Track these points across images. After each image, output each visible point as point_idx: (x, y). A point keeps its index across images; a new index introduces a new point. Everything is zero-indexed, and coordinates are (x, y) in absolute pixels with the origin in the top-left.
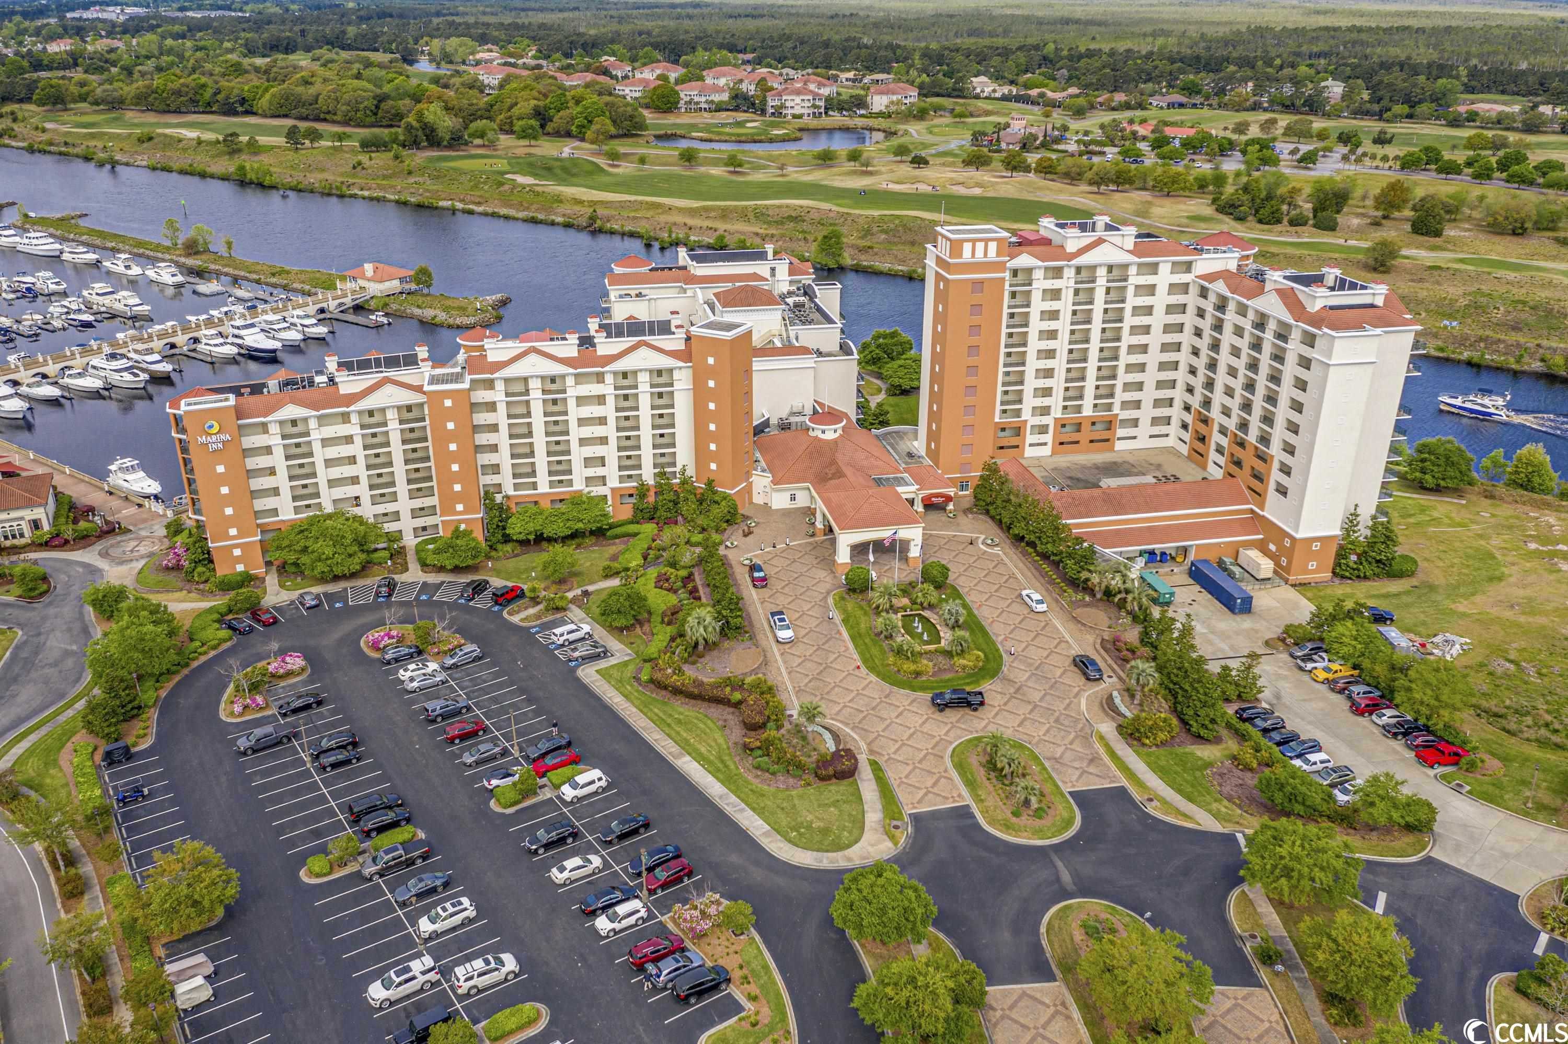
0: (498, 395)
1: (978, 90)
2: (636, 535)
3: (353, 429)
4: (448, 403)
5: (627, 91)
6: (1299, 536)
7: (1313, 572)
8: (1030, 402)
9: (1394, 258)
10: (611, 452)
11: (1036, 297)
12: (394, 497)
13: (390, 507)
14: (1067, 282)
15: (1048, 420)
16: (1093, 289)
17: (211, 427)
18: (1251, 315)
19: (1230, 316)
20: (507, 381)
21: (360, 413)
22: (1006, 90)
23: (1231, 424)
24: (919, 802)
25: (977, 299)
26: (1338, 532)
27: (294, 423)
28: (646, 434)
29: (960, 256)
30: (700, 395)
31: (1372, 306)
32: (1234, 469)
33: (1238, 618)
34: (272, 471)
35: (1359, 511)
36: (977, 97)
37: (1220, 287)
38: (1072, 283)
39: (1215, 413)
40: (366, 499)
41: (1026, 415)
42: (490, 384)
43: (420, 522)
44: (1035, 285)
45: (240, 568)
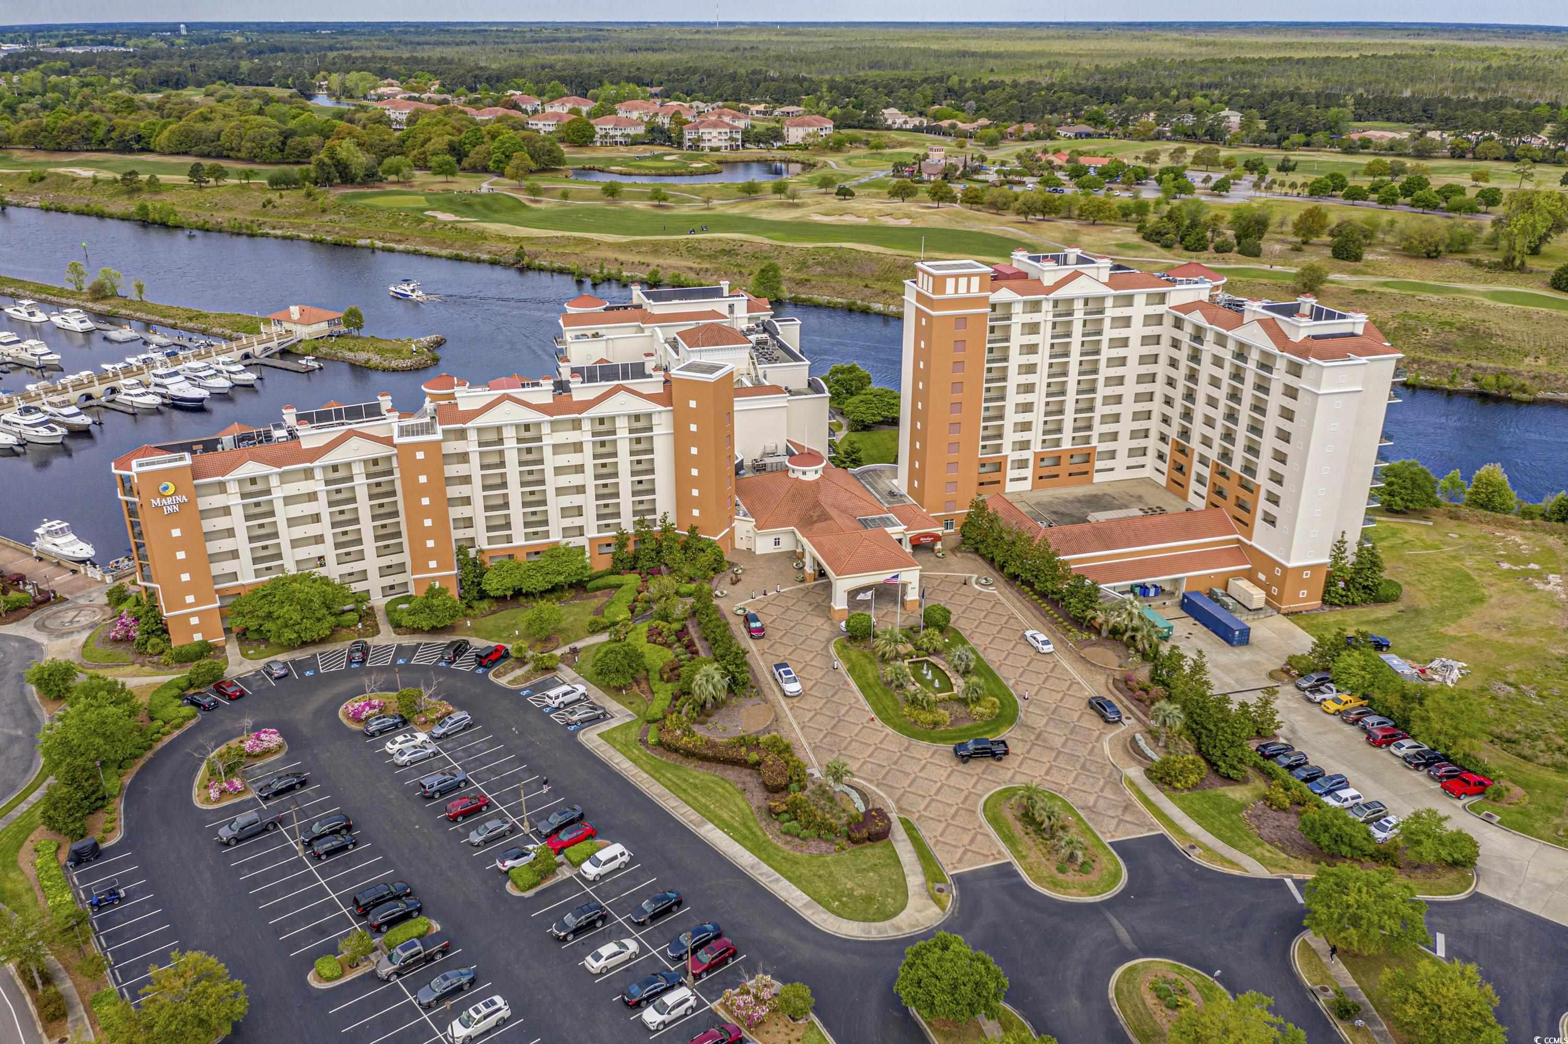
0: (471, 445)
1: (890, 122)
2: (619, 586)
3: (317, 485)
4: (420, 455)
5: (540, 125)
6: (1290, 565)
7: (1304, 600)
8: (1010, 437)
9: (1322, 282)
10: (589, 502)
11: (1016, 331)
12: (361, 556)
13: (357, 567)
14: (1045, 316)
15: (1028, 454)
16: (1070, 322)
17: (166, 488)
18: (1231, 346)
19: (1209, 348)
20: (480, 430)
21: (324, 468)
22: (916, 121)
23: (1213, 454)
24: (960, 860)
25: (961, 334)
26: (1327, 560)
27: (253, 481)
28: (625, 482)
29: (944, 292)
30: (680, 438)
31: (1352, 335)
32: (1217, 499)
33: (1237, 650)
34: (230, 533)
35: (1346, 538)
36: (889, 128)
37: (1197, 317)
38: (1050, 317)
39: (1195, 444)
40: (331, 559)
41: (1007, 450)
42: (462, 434)
43: (388, 581)
44: (1015, 319)
45: (198, 637)
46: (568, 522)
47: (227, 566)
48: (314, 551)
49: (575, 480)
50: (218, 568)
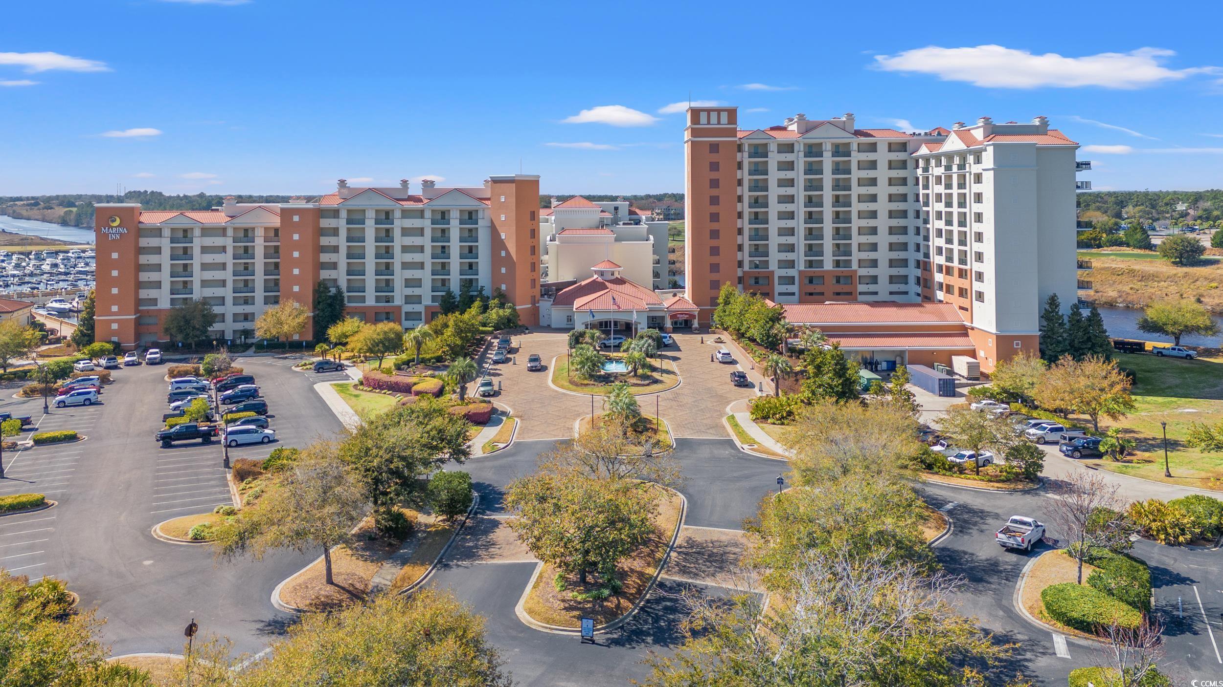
0: (341, 223)
3: (227, 241)
4: (296, 217)
8: (775, 256)
10: (426, 276)
11: (772, 167)
12: (252, 301)
13: (248, 309)
14: (798, 156)
15: (794, 273)
16: (821, 162)
19: (933, 172)
20: (349, 211)
21: (234, 229)
25: (714, 157)
27: (185, 232)
28: (455, 262)
29: (699, 123)
32: (949, 298)
34: (158, 268)
38: (802, 157)
40: (229, 301)
41: (773, 267)
42: (336, 214)
44: (771, 157)
45: (114, 340)
46: (409, 291)
47: (152, 293)
48: (218, 292)
49: (417, 257)
50: (144, 294)
